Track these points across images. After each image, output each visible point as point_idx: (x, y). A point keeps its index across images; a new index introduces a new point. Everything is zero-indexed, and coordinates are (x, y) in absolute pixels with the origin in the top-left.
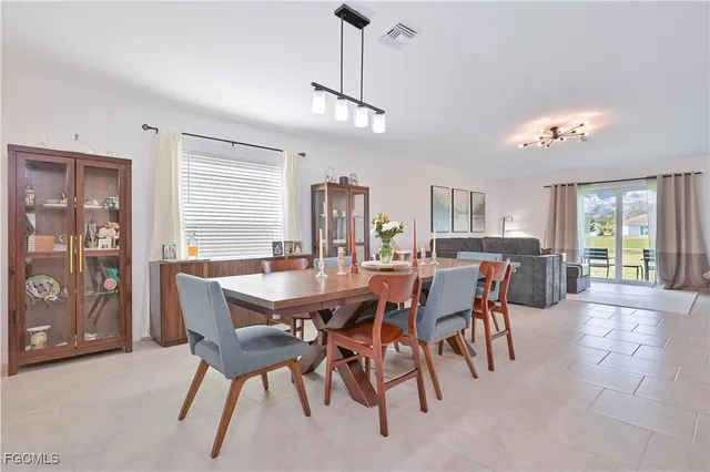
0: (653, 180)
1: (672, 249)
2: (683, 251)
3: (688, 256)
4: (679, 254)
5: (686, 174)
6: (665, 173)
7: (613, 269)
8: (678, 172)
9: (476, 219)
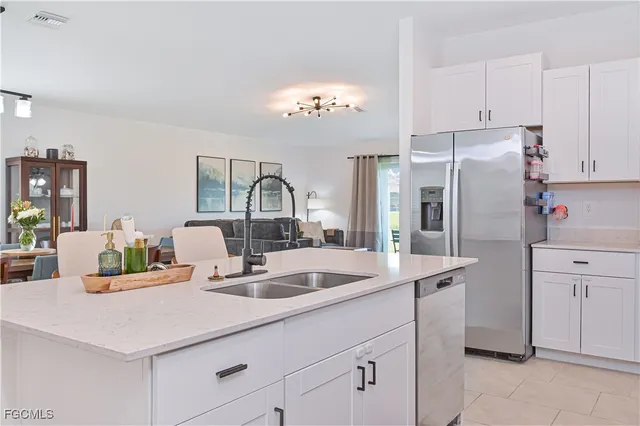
9: (268, 195)
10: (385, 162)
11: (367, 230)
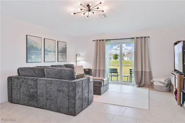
0: (133, 39)
1: (140, 70)
2: (144, 70)
3: (145, 72)
4: (142, 71)
5: (144, 37)
6: (137, 37)
7: (119, 77)
8: (142, 36)
9: (61, 55)
11: (101, 69)
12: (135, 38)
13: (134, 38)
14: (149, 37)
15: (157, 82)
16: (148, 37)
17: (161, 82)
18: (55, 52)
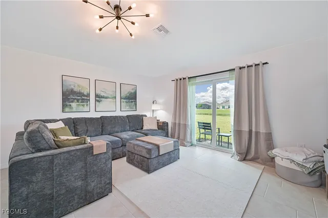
0: (232, 72)
2: (254, 130)
3: (257, 133)
4: (250, 131)
5: (256, 65)
6: (241, 66)
8: (250, 64)
10: (193, 81)
11: (181, 123)
12: (237, 70)
13: (234, 69)
14: (266, 63)
15: (282, 158)
16: (263, 64)
17: (293, 161)
18: (115, 98)
